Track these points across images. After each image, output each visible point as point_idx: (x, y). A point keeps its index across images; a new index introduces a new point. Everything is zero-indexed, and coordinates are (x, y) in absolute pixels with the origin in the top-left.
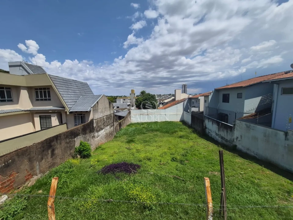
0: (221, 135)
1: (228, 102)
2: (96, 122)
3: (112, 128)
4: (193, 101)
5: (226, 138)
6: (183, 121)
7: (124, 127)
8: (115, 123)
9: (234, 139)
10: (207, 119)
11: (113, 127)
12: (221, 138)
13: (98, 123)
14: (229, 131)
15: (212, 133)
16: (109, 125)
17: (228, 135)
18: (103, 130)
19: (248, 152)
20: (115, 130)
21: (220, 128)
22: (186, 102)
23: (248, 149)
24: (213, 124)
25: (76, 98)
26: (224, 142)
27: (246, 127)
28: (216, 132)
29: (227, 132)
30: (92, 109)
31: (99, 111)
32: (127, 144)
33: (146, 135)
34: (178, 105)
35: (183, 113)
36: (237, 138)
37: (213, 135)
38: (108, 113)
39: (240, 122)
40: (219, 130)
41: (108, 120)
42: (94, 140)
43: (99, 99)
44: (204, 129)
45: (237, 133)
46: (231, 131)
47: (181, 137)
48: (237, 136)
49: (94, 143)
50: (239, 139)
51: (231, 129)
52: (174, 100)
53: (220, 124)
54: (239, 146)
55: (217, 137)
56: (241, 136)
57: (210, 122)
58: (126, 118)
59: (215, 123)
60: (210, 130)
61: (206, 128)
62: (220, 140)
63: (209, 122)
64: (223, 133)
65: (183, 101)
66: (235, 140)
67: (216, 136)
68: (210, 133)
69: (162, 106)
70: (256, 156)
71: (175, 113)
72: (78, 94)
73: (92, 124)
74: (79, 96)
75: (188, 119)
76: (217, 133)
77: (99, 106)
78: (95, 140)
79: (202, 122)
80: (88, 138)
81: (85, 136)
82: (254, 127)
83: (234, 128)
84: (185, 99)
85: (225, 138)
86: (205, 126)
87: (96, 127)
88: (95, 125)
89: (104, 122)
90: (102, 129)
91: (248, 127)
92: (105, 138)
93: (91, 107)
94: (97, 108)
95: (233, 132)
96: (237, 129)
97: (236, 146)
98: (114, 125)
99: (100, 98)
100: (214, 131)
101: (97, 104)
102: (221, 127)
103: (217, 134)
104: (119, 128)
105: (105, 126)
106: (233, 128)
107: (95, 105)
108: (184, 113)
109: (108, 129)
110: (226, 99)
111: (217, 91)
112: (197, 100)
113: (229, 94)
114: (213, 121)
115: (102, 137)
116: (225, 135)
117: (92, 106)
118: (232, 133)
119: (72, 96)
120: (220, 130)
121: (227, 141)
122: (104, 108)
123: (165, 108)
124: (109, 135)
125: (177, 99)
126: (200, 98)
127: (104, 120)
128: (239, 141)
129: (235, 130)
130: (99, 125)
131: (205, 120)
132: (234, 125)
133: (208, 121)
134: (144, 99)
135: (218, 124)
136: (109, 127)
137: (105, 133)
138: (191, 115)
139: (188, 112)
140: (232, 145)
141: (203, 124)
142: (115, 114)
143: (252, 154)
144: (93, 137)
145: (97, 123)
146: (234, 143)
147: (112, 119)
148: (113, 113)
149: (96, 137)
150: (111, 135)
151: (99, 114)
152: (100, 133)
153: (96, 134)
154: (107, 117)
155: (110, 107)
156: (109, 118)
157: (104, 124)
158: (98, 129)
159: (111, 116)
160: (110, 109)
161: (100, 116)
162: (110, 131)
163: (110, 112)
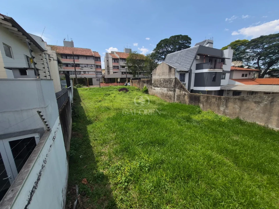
8: (177, 90)
11: (172, 92)
16: (167, 87)
18: (159, 88)
20: (176, 97)
31: (157, 74)
38: (167, 77)
41: (166, 82)
49: (152, 92)
73: (151, 81)
77: (156, 71)
80: (149, 87)
81: (148, 85)
87: (153, 83)
88: (153, 82)
89: (160, 83)
90: (158, 87)
92: (161, 95)
98: (175, 91)
99: (159, 66)
104: (190, 102)
105: (161, 86)
115: (158, 92)
124: (166, 96)
127: (160, 82)
136: (166, 89)
144: (151, 88)
145: (155, 81)
147: (173, 84)
148: (174, 78)
149: (153, 89)
150: (168, 98)
151: (157, 76)
152: (156, 88)
153: (153, 87)
154: (164, 80)
155: (170, 72)
156: (168, 81)
157: (160, 84)
158: (155, 86)
159: (171, 81)
160: (169, 74)
161: (157, 78)
162: (167, 93)
163: (170, 77)
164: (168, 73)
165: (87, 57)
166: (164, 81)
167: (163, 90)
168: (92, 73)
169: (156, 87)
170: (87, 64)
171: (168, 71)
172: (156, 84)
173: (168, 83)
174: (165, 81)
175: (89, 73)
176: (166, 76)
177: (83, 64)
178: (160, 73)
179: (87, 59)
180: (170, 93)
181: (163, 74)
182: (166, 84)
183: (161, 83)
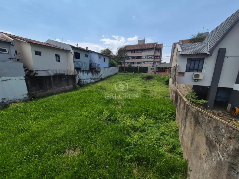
0: (94, 78)
5: (97, 77)
10: (81, 72)
15: (87, 81)
24: (88, 73)
27: (104, 69)
28: (91, 78)
29: (98, 74)
37: (89, 81)
40: (93, 76)
53: (94, 72)
56: (103, 73)
57: (85, 72)
59: (90, 73)
61: (81, 80)
62: (94, 81)
63: (83, 74)
79: (73, 77)
83: (100, 71)
89: (172, 72)
90: (171, 78)
100: (89, 79)
102: (94, 74)
103: (91, 79)
141: (74, 79)
148: (176, 65)
155: (176, 57)
157: (172, 74)
160: (175, 60)
161: (172, 66)
165: (148, 50)
167: (171, 82)
168: (150, 63)
170: (148, 56)
175: (148, 63)
177: (144, 56)
179: (148, 51)
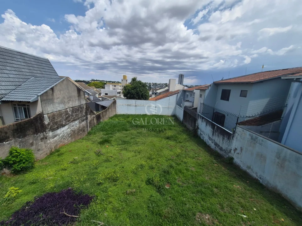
0: (215, 140)
1: (228, 100)
2: (49, 118)
3: (84, 123)
4: (188, 94)
5: (221, 146)
6: (174, 116)
7: (105, 119)
8: (89, 116)
9: (231, 149)
10: (200, 118)
11: (85, 121)
12: (215, 144)
13: (54, 118)
14: (225, 138)
15: (205, 136)
16: (78, 119)
17: (224, 143)
18: (66, 127)
19: (248, 171)
20: (88, 125)
21: (215, 132)
22: (179, 95)
23: (249, 168)
24: (206, 125)
25: (21, 80)
26: (218, 150)
27: (250, 138)
29: (223, 139)
30: (39, 98)
31: (55, 101)
32: (99, 145)
33: (128, 132)
34: (171, 97)
35: (175, 107)
36: (236, 149)
37: (206, 138)
38: (76, 104)
39: (243, 131)
40: (213, 134)
41: (76, 112)
42: (45, 143)
43: (55, 84)
44: (196, 129)
45: (235, 143)
46: (229, 138)
47: (168, 138)
48: (236, 147)
49: (46, 147)
50: (237, 151)
51: (229, 136)
52: (168, 90)
53: (216, 127)
54: (237, 160)
55: (210, 142)
56: (242, 149)
57: (204, 122)
58: (109, 109)
59: (209, 125)
60: (202, 131)
61: (198, 128)
62: (213, 146)
64: (218, 139)
65: (176, 93)
66: (232, 152)
67: (209, 140)
68: (202, 135)
69: (155, 96)
70: (259, 179)
71: (166, 107)
72: (27, 74)
73: (39, 121)
74: (29, 77)
75: (180, 114)
76: (210, 136)
77: (55, 94)
78: (48, 142)
79: (195, 120)
80: (31, 142)
81: (24, 140)
82: (262, 141)
83: (233, 137)
84: (179, 90)
85: (219, 146)
86: (198, 126)
87: (49, 124)
88: (46, 122)
89: (67, 116)
90: (63, 126)
91: (253, 139)
92: (71, 136)
93: (38, 96)
94: (50, 97)
95: (231, 141)
96: (237, 138)
97: (232, 159)
98: (87, 118)
99: (59, 83)
100: (207, 134)
101: (51, 92)
103: (210, 138)
104: (97, 122)
105: (70, 120)
106: (232, 135)
107: (46, 92)
108: (177, 107)
109: (76, 125)
110: (226, 96)
111: (216, 85)
112: (192, 93)
113: (229, 91)
114: (207, 122)
115: (63, 136)
116: (219, 142)
117: (40, 94)
118: (229, 141)
119: (11, 76)
120: (215, 134)
121: (221, 149)
122: (66, 97)
123: (156, 100)
124: (78, 132)
125: (170, 90)
126: (195, 91)
127: (67, 114)
128: (238, 153)
129: (234, 138)
130: (56, 121)
131: (199, 119)
132: (234, 132)
133: (201, 121)
134: (133, 87)
135: (213, 126)
136: (77, 122)
137: (69, 130)
138: (183, 110)
139: (181, 107)
140: (227, 156)
141: (195, 123)
142: (97, 103)
143: (254, 175)
144: (42, 139)
145: (52, 118)
146: (230, 155)
147: (84, 111)
148: (85, 103)
149: (50, 138)
150: (81, 132)
151: (57, 105)
152: (59, 131)
153: (51, 134)
154: (73, 109)
155: (80, 96)
156: (78, 110)
157: (67, 118)
158: (56, 126)
159: (81, 108)
160: (79, 99)
161: (59, 109)
162: (80, 127)
163: (80, 102)
164: (77, 98)
166: (73, 112)
167: (73, 126)
169: (58, 128)
171: (77, 95)
172: (56, 123)
173: (79, 111)
174: (75, 110)
176: (75, 102)
178: (64, 98)
180: (82, 125)
181: (70, 98)
182: (76, 115)
183: (69, 116)
